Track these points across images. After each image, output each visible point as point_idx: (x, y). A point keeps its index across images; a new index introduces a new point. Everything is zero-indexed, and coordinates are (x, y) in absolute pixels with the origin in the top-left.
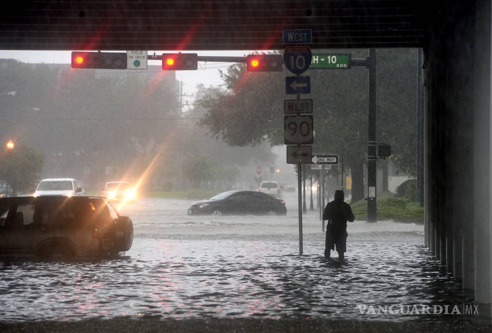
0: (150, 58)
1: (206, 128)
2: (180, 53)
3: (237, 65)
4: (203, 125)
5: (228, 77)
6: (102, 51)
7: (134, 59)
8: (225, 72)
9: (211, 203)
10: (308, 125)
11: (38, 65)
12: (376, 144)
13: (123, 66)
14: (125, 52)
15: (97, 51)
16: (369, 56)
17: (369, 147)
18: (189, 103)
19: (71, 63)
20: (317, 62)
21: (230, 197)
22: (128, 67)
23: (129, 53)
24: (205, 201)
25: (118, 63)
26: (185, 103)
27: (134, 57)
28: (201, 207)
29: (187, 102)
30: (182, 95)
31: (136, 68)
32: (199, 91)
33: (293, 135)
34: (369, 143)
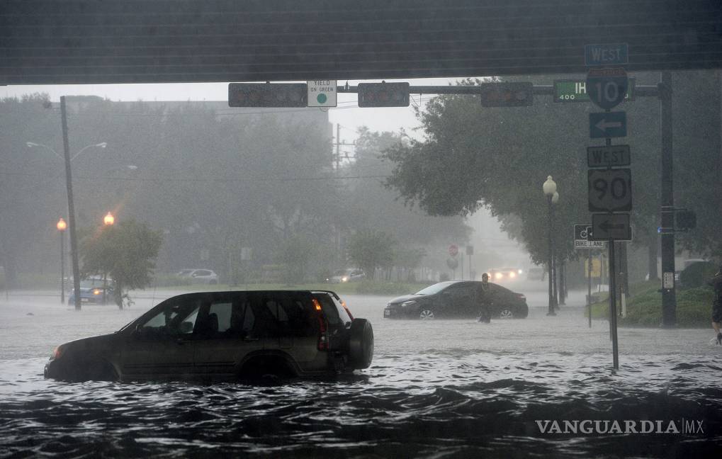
0: (341, 90)
1: (395, 190)
2: (383, 81)
3: (440, 98)
4: (391, 186)
5: (427, 116)
6: (271, 82)
7: (318, 92)
8: (423, 108)
9: (417, 300)
10: (624, 183)
11: (133, 103)
12: (673, 210)
13: (303, 102)
14: (305, 82)
15: (265, 82)
16: (661, 82)
17: (664, 215)
18: (349, 155)
19: (227, 100)
20: (585, 92)
21: (444, 290)
22: (309, 104)
23: (311, 84)
24: (409, 297)
25: (295, 98)
26: (344, 155)
27: (318, 89)
28: (404, 305)
29: (346, 153)
30: (339, 144)
31: (319, 104)
32: (361, 138)
33: (600, 198)
34: (664, 209)
